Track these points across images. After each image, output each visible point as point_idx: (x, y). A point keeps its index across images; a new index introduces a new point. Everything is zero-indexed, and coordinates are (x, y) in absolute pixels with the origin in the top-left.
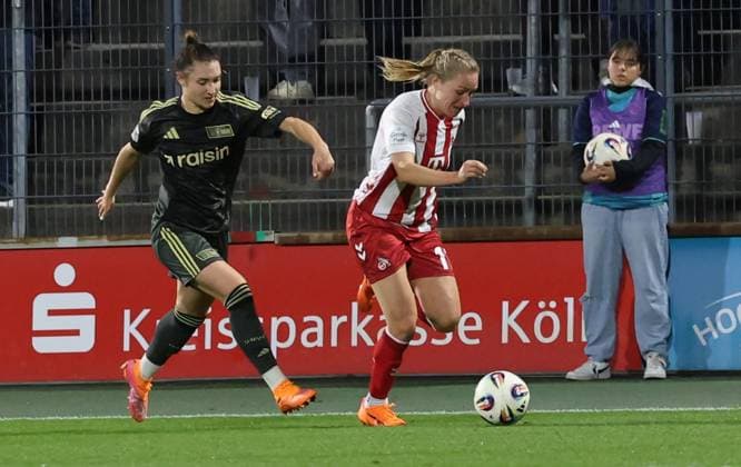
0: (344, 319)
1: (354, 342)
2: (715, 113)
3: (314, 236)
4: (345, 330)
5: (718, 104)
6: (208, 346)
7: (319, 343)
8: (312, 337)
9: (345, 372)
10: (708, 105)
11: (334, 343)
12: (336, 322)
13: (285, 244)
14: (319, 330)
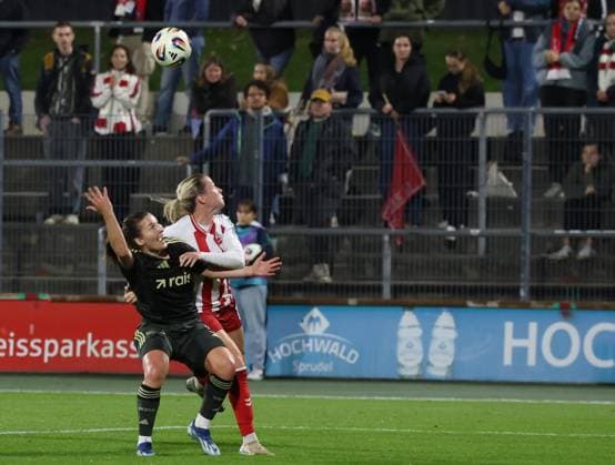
0: (84, 342)
1: (89, 355)
2: (283, 239)
3: (70, 297)
4: (84, 348)
5: (285, 235)
6: (11, 353)
7: (70, 354)
8: (67, 351)
9: (83, 370)
10: (280, 235)
11: (78, 354)
12: (80, 343)
13: (53, 301)
14: (70, 347)
